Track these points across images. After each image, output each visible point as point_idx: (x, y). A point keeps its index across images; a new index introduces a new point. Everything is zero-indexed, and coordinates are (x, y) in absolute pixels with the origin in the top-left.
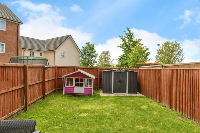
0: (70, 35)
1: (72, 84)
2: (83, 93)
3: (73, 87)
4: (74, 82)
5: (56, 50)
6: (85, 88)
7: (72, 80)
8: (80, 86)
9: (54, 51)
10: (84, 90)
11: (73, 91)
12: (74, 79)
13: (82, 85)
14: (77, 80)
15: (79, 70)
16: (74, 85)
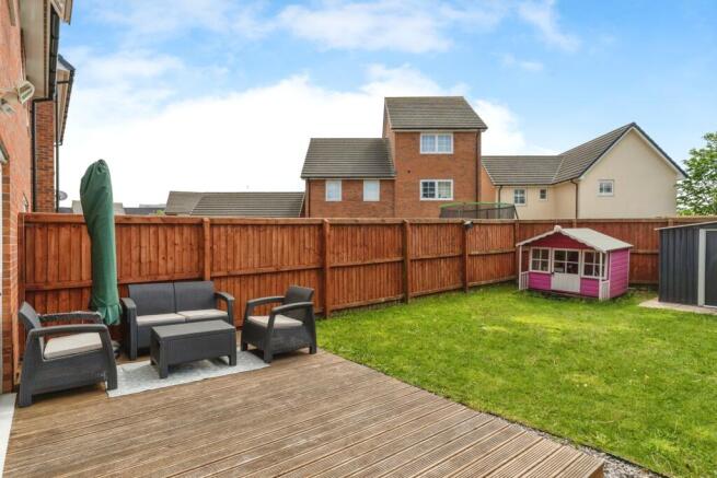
0: (634, 124)
1: (545, 265)
2: (578, 291)
3: (549, 272)
4: (551, 261)
5: (582, 177)
6: (582, 279)
7: (545, 255)
8: (569, 271)
9: (574, 181)
10: (581, 284)
11: (550, 285)
12: (552, 252)
13: (573, 270)
14: (559, 256)
15: (558, 228)
16: (551, 267)
